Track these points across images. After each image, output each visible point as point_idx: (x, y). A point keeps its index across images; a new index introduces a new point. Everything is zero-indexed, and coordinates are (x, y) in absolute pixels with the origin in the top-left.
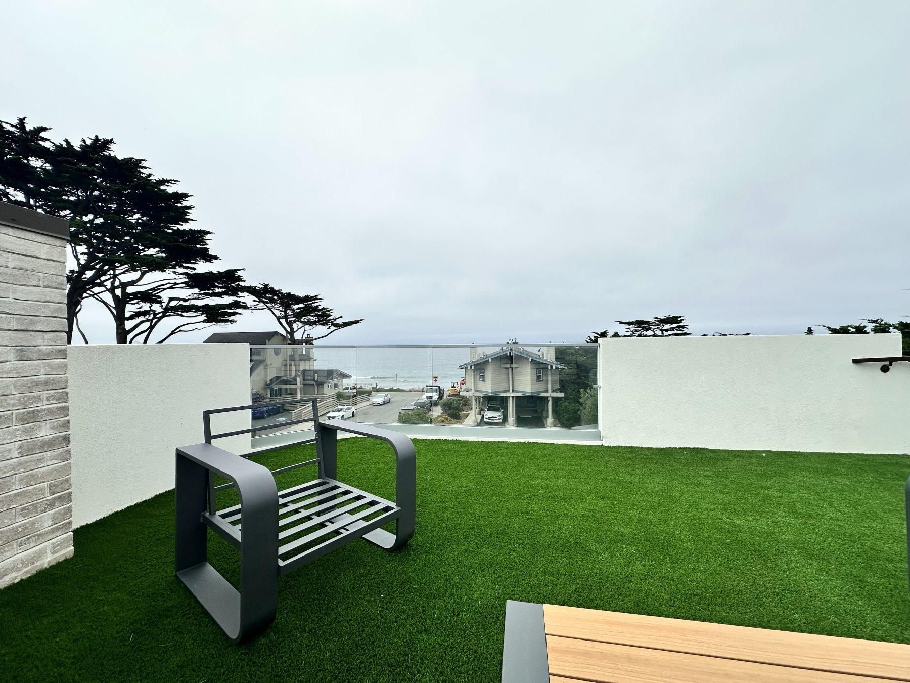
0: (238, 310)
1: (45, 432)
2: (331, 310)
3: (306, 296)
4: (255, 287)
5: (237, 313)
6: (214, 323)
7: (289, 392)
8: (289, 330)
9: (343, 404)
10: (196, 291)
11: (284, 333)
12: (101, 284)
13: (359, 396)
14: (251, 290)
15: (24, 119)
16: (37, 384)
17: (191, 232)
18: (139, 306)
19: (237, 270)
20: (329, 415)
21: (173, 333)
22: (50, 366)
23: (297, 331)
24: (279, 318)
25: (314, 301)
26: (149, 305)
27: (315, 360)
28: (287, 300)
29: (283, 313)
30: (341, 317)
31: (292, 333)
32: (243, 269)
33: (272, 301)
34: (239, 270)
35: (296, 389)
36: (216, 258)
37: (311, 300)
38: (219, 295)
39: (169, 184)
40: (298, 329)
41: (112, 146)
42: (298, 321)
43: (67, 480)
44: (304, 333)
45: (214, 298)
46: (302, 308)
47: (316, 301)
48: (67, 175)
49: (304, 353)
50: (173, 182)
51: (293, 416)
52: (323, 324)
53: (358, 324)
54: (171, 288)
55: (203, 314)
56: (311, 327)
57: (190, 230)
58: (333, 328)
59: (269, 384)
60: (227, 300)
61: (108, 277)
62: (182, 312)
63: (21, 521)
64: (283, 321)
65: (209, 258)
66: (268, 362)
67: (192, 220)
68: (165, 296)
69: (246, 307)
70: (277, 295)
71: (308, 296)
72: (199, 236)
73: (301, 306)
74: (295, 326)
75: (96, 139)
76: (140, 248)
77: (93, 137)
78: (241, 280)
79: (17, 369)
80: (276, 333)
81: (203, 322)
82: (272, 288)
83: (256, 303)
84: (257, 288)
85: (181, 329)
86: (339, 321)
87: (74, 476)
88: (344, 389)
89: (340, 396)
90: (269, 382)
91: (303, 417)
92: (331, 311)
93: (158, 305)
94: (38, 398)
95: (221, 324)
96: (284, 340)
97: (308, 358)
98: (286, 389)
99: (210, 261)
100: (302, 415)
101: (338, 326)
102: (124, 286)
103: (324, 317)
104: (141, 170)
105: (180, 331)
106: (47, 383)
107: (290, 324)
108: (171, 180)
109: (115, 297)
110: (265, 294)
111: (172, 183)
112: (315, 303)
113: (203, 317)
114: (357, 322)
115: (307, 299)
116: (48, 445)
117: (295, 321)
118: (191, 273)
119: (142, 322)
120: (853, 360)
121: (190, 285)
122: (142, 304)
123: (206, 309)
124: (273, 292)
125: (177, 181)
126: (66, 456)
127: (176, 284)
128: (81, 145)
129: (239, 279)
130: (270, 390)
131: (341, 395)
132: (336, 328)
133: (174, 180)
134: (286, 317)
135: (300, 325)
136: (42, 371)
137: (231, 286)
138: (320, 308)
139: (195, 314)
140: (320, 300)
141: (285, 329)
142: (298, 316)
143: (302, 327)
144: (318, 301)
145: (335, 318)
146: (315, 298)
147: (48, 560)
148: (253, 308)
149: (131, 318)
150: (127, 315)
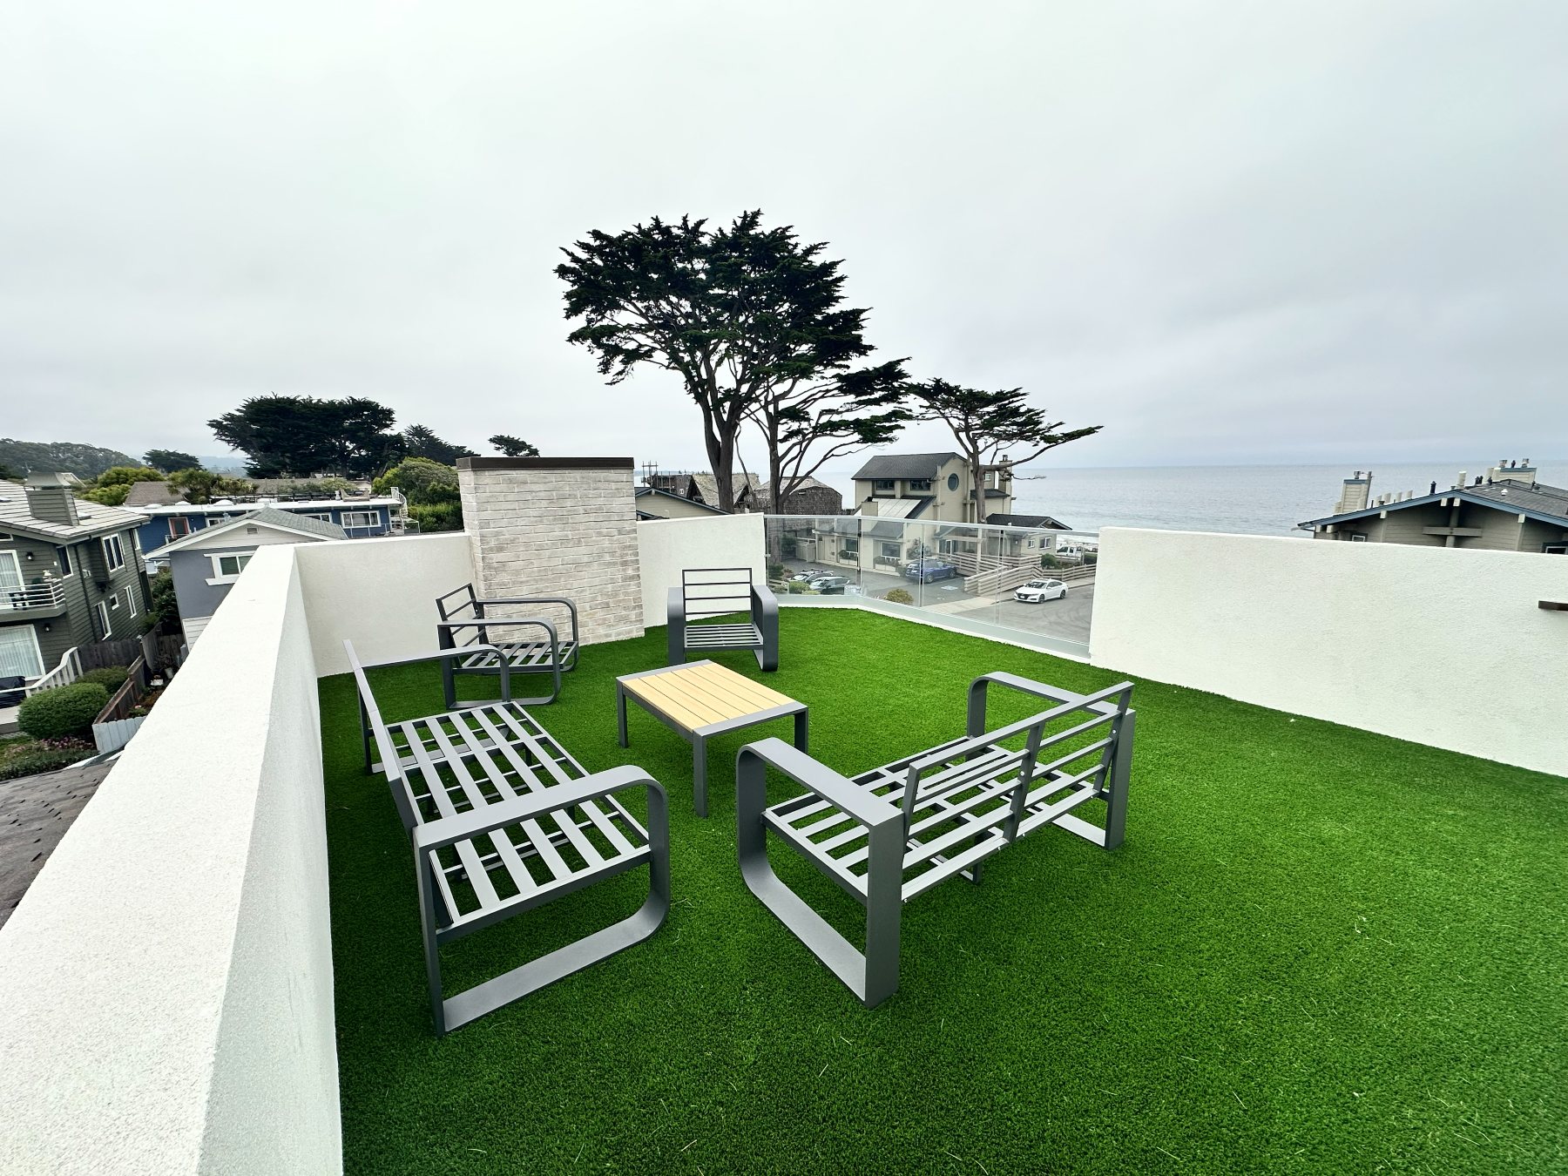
0: (901, 423)
1: (630, 572)
2: (1043, 411)
3: (998, 393)
4: (923, 385)
5: (898, 427)
6: (870, 444)
7: (967, 548)
8: (971, 450)
9: (1048, 576)
10: (851, 398)
11: (965, 456)
12: (757, 400)
13: (1086, 565)
14: (919, 390)
15: (687, 216)
16: (626, 547)
17: (844, 314)
18: (788, 426)
19: (898, 362)
20: (1019, 591)
21: (825, 459)
22: (630, 537)
23: (983, 451)
24: (957, 432)
25: (1011, 400)
26: (798, 424)
27: (1012, 499)
28: (970, 401)
29: (963, 423)
30: (1061, 423)
31: (975, 455)
32: (908, 359)
33: (946, 404)
34: (903, 360)
35: (975, 544)
36: (871, 348)
37: (1008, 399)
38: (877, 402)
39: (818, 251)
40: (987, 447)
41: (760, 219)
42: (988, 434)
43: (640, 598)
44: (995, 454)
45: (869, 407)
46: (994, 412)
47: (1015, 399)
48: (721, 275)
49: (997, 487)
50: (822, 246)
51: (966, 586)
52: (1028, 439)
53: (1091, 435)
54: (822, 397)
55: (854, 432)
56: (1008, 443)
57: (842, 312)
58: (1043, 445)
59: (939, 534)
60: (886, 408)
61: (763, 390)
62: (831, 431)
63: (624, 613)
64: (963, 435)
65: (863, 350)
66: (939, 500)
67: (843, 298)
68: (813, 411)
69: (910, 418)
70: (954, 395)
71: (1002, 392)
72: (853, 318)
73: (991, 408)
74: (981, 443)
75: (746, 216)
76: (792, 346)
77: (742, 215)
78: (906, 376)
79: (618, 540)
80: (954, 455)
81: (857, 442)
82: (946, 385)
83: (924, 410)
84: (926, 387)
85: (834, 452)
86: (1056, 432)
87: (643, 596)
88: (1058, 551)
89: (1047, 562)
90: (938, 531)
91: (980, 588)
92: (1041, 415)
93: (806, 423)
94: (627, 554)
95: (879, 444)
96: (964, 466)
97: (1001, 494)
98: (964, 542)
99: (864, 354)
100: (980, 584)
101: (1052, 441)
102: (777, 399)
103: (1029, 427)
104: (789, 241)
105: (833, 455)
106: (629, 546)
107: (973, 442)
108: (820, 244)
109: (768, 414)
110: (939, 394)
111: (820, 248)
112: (1013, 402)
113: (857, 437)
114: (1090, 431)
115: (1000, 396)
116: (632, 578)
117: (981, 435)
118: (844, 374)
119: (794, 445)
120: (1540, 602)
121: (844, 391)
122: (790, 423)
123: (858, 425)
124: (950, 390)
125: (826, 243)
126: (639, 585)
127: (828, 391)
128: (733, 229)
129: (901, 375)
130: (940, 542)
131: (1049, 560)
132: (1048, 445)
133: (822, 244)
134: (967, 428)
135: (991, 440)
136: (627, 540)
137: (893, 386)
138: (1022, 410)
139: (846, 433)
140: (1023, 397)
141: (966, 449)
142: (988, 426)
143: (993, 444)
144: (1020, 398)
145: (1049, 426)
146: (1015, 394)
147: (635, 635)
148: (920, 417)
149: (785, 439)
150: (781, 435)
